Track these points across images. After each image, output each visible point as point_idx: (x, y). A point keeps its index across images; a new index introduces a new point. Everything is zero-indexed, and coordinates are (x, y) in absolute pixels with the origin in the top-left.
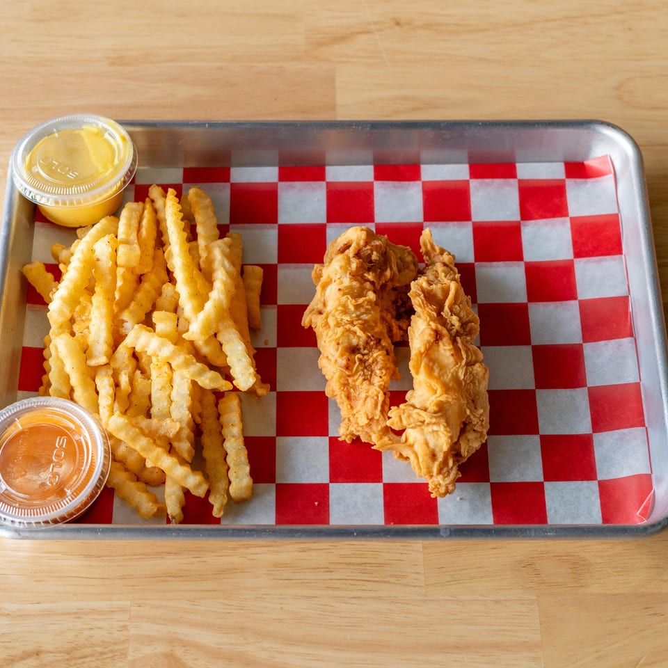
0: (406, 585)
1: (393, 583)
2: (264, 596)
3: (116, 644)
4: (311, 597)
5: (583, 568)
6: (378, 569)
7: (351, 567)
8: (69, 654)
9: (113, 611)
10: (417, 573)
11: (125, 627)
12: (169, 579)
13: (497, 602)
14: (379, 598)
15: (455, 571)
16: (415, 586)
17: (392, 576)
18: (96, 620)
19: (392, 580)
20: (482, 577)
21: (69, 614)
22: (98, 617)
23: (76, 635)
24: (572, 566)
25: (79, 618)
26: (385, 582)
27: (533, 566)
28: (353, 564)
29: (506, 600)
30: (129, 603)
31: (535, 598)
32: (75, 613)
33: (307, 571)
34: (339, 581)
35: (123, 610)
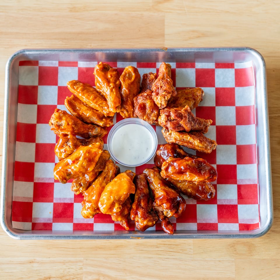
0: (186, 254)
1: (181, 253)
2: (133, 257)
3: (78, 275)
4: (150, 258)
5: (253, 248)
6: (176, 247)
7: (166, 246)
8: (61, 278)
9: (77, 262)
10: (190, 249)
11: (81, 268)
12: (97, 249)
13: (219, 261)
14: (176, 259)
15: (205, 248)
16: (189, 254)
17: (181, 250)
18: (71, 265)
19: (181, 251)
20: (215, 251)
21: (61, 262)
22: (71, 264)
23: (64, 271)
24: (249, 247)
25: (64, 264)
26: (178, 252)
27: (234, 247)
28: (167, 244)
29: (223, 261)
30: (83, 258)
31: (234, 260)
32: (63, 262)
33: (149, 247)
34: (161, 252)
35: (80, 261)
